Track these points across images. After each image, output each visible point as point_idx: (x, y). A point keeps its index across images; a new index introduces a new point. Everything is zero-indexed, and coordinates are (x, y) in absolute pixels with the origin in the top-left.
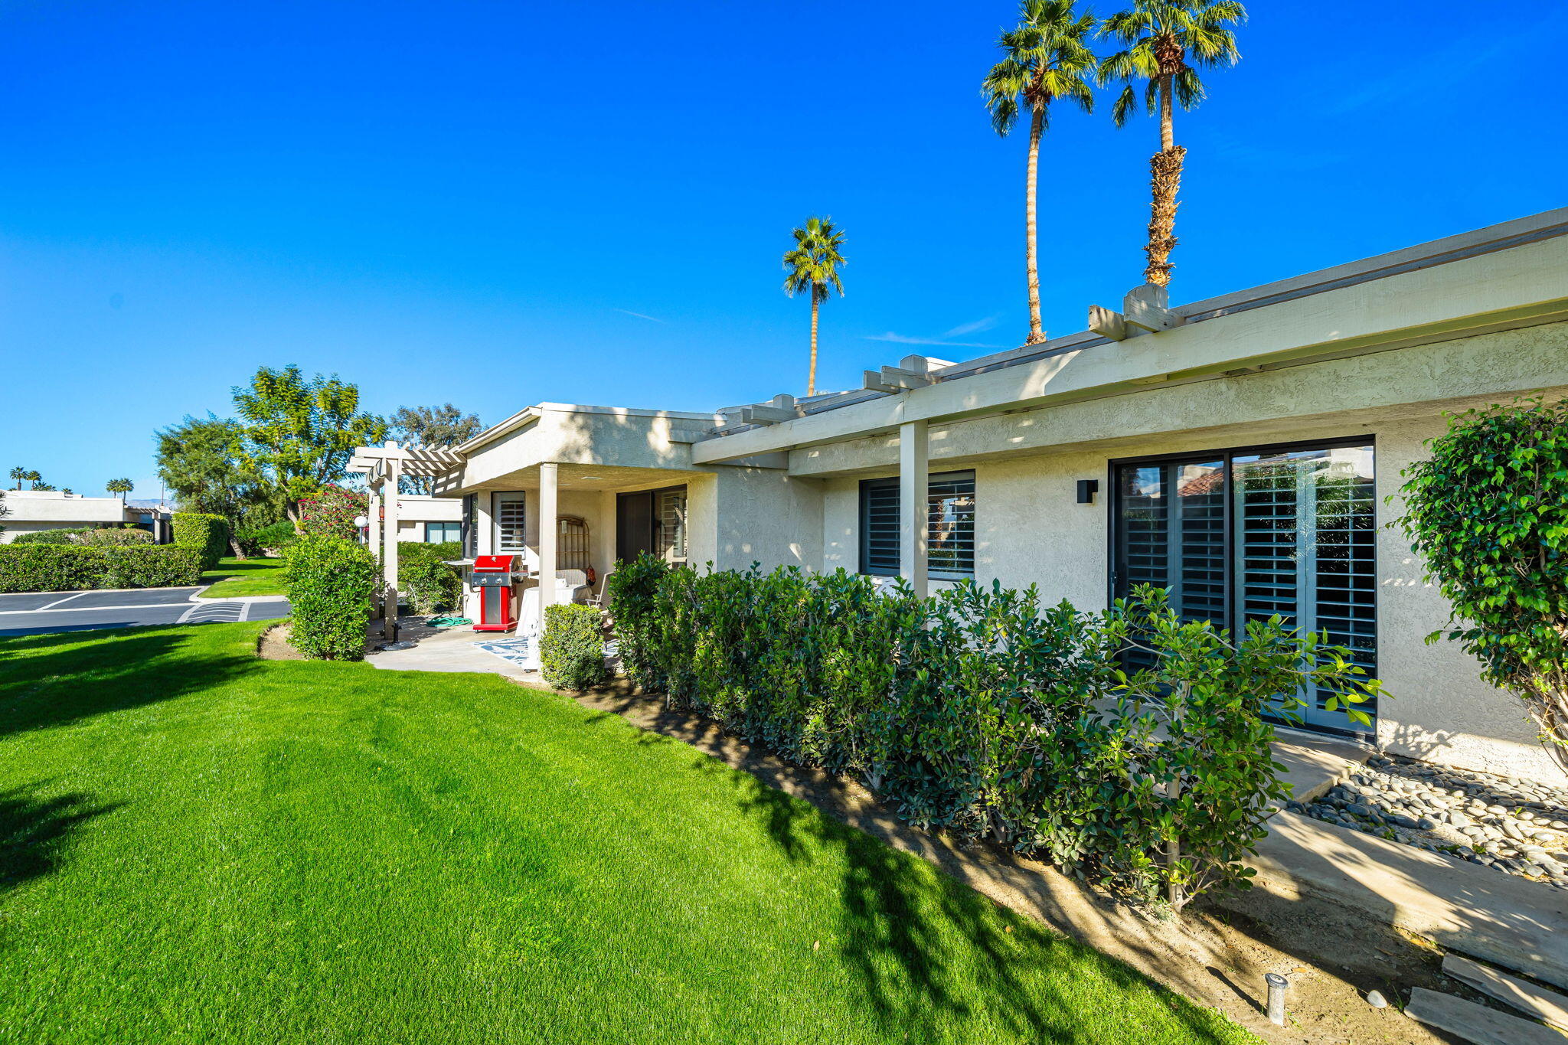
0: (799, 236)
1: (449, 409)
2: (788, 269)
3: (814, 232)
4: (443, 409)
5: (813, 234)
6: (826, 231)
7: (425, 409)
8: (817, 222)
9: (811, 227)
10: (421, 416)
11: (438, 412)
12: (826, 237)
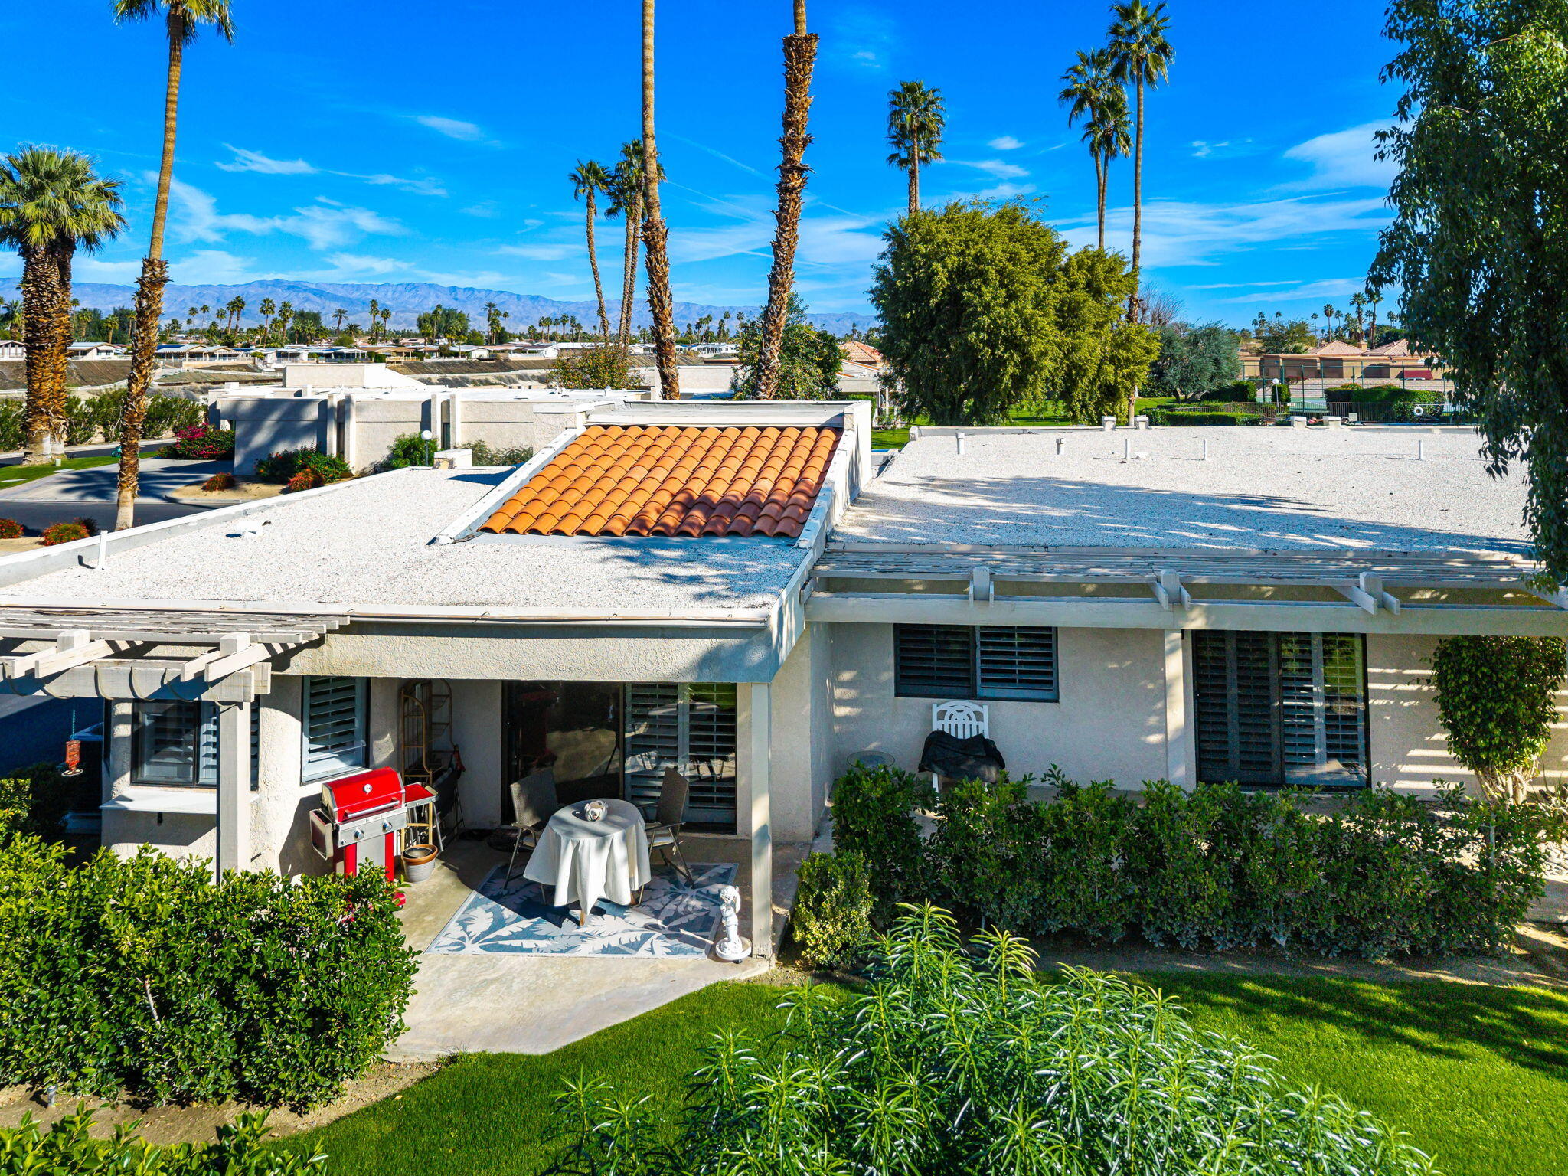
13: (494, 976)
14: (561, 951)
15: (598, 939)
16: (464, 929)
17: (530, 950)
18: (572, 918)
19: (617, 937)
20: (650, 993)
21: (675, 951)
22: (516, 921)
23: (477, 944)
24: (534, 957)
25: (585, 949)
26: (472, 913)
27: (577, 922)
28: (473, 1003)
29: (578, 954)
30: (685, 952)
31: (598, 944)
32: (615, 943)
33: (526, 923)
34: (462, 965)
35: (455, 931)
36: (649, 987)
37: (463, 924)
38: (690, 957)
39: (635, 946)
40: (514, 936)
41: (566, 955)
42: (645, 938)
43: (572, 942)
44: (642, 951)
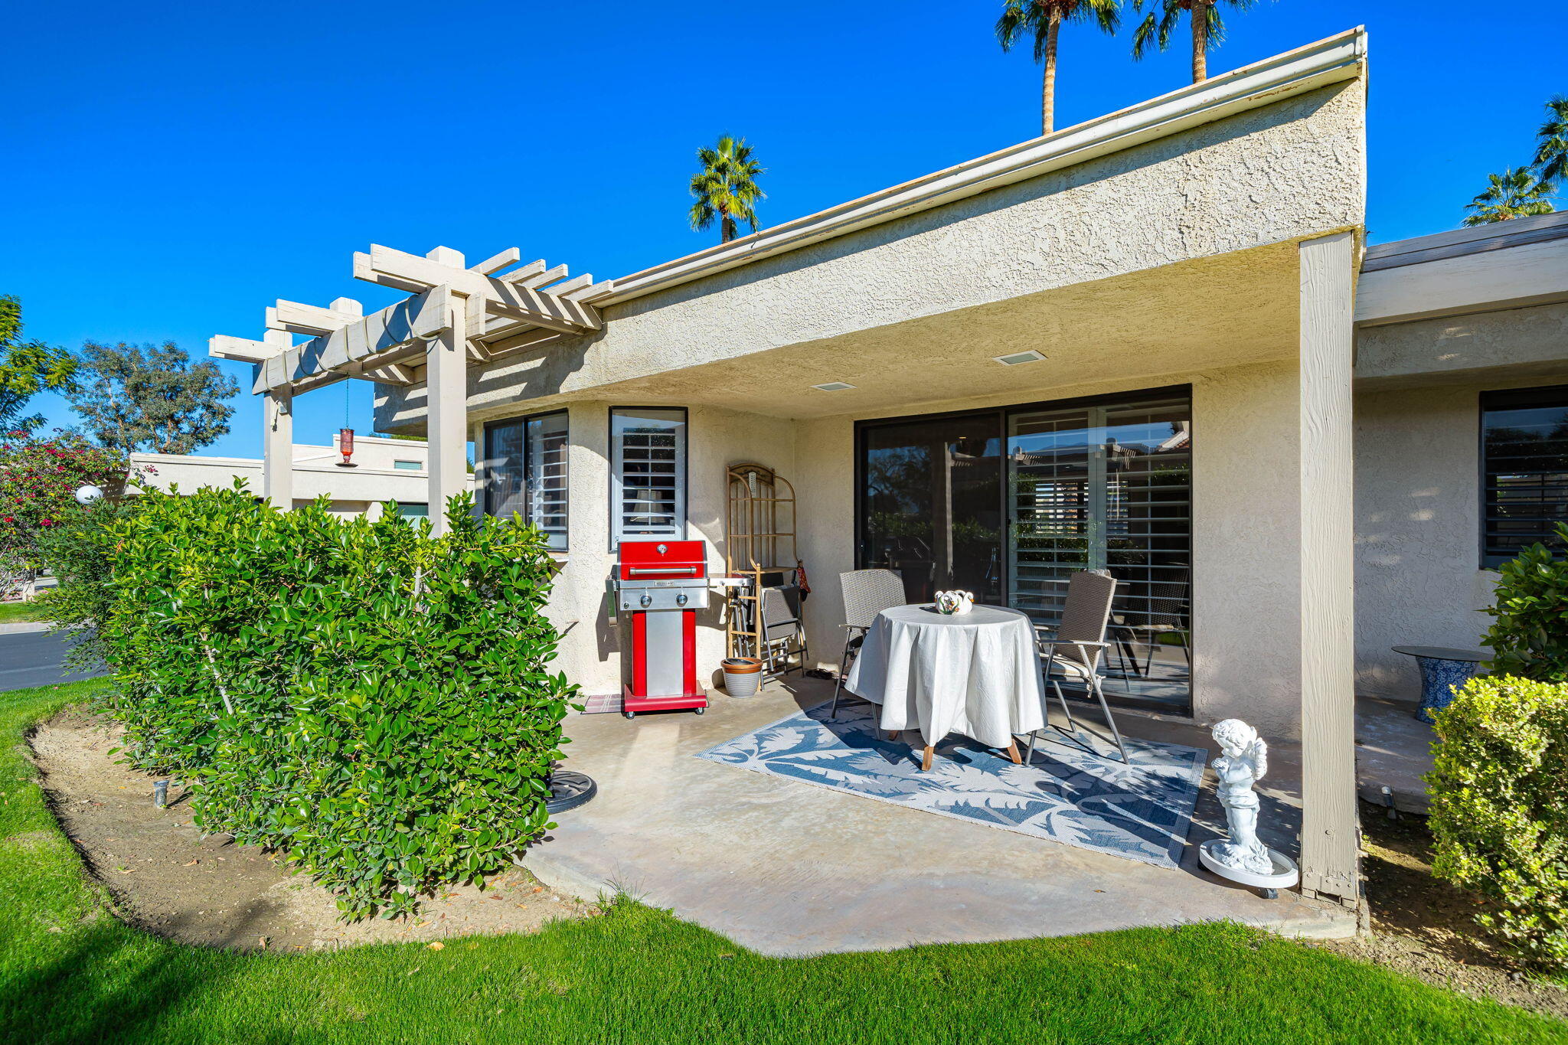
0: (707, 159)
1: (172, 350)
2: (697, 197)
3: (726, 156)
4: (160, 349)
5: (725, 156)
6: (742, 155)
7: (129, 345)
8: (731, 144)
9: (724, 148)
10: (125, 356)
11: (153, 352)
12: (742, 163)
13: (764, 801)
14: (883, 794)
15: (949, 792)
16: (758, 744)
17: (834, 783)
18: (913, 759)
19: (984, 796)
20: (1044, 900)
21: (1098, 839)
22: (835, 747)
23: (765, 761)
24: (836, 793)
25: (923, 800)
26: (778, 731)
27: (919, 765)
28: (708, 829)
29: (907, 803)
30: (1125, 847)
31: (948, 798)
32: (977, 802)
33: (846, 752)
34: (728, 778)
35: (748, 742)
36: (1044, 888)
37: (760, 739)
38: (1137, 860)
39: (1016, 816)
40: (820, 762)
41: (888, 800)
42: (1034, 808)
43: (902, 786)
44: (1031, 826)
